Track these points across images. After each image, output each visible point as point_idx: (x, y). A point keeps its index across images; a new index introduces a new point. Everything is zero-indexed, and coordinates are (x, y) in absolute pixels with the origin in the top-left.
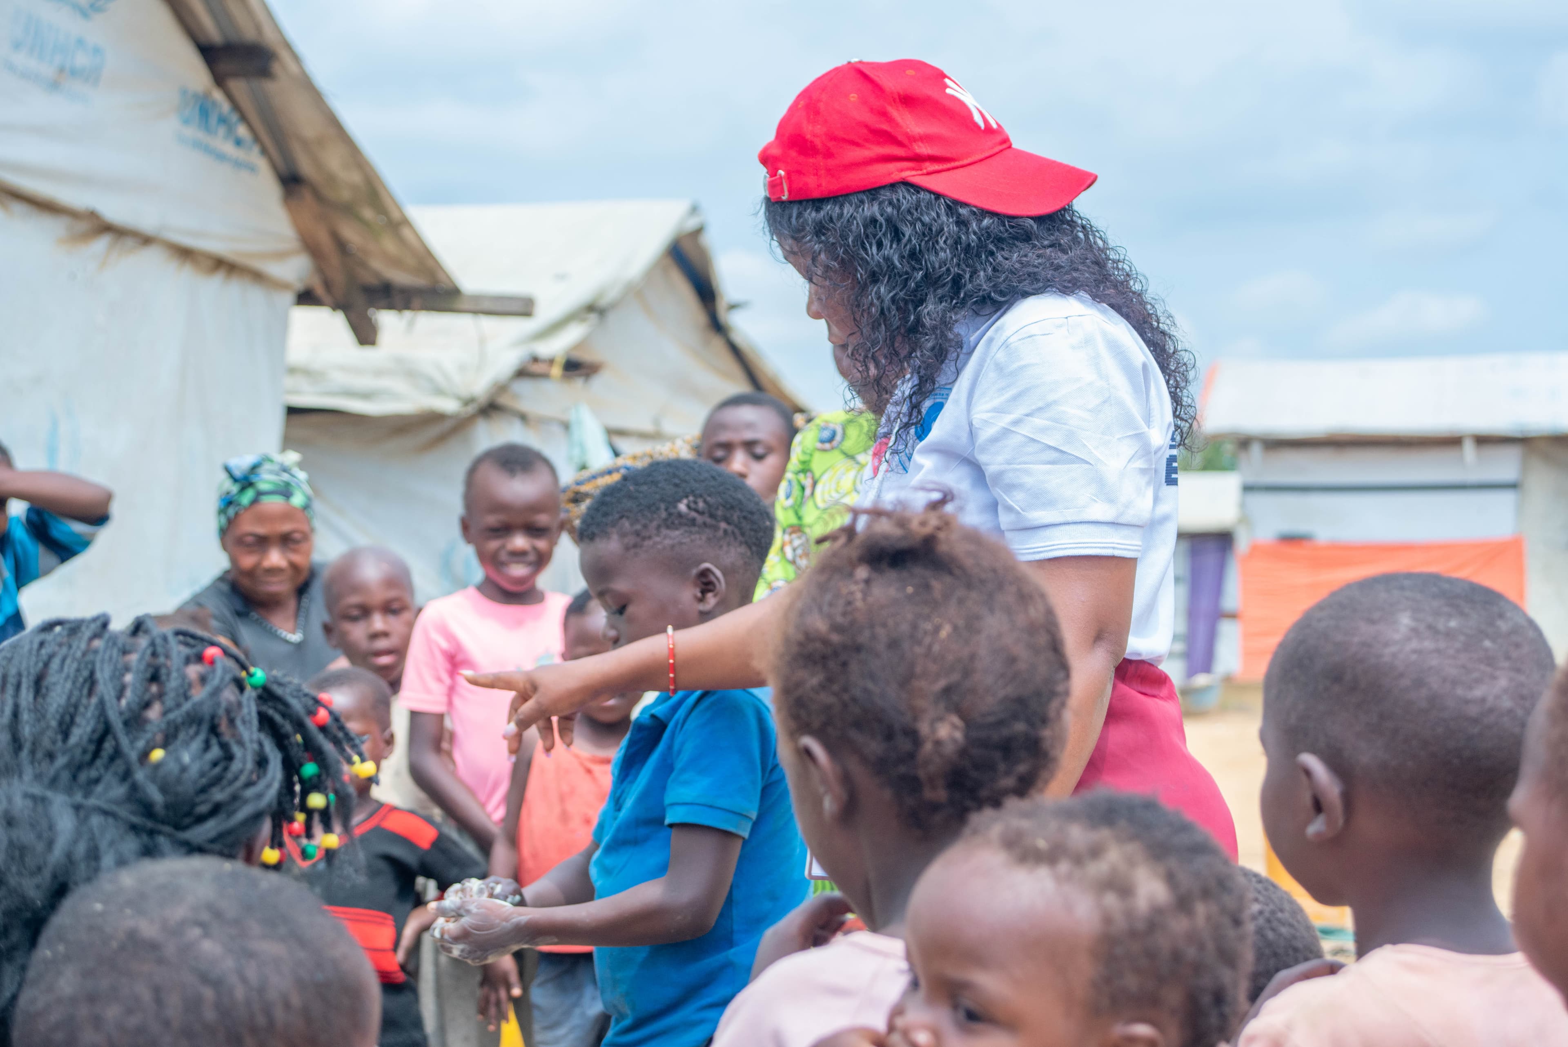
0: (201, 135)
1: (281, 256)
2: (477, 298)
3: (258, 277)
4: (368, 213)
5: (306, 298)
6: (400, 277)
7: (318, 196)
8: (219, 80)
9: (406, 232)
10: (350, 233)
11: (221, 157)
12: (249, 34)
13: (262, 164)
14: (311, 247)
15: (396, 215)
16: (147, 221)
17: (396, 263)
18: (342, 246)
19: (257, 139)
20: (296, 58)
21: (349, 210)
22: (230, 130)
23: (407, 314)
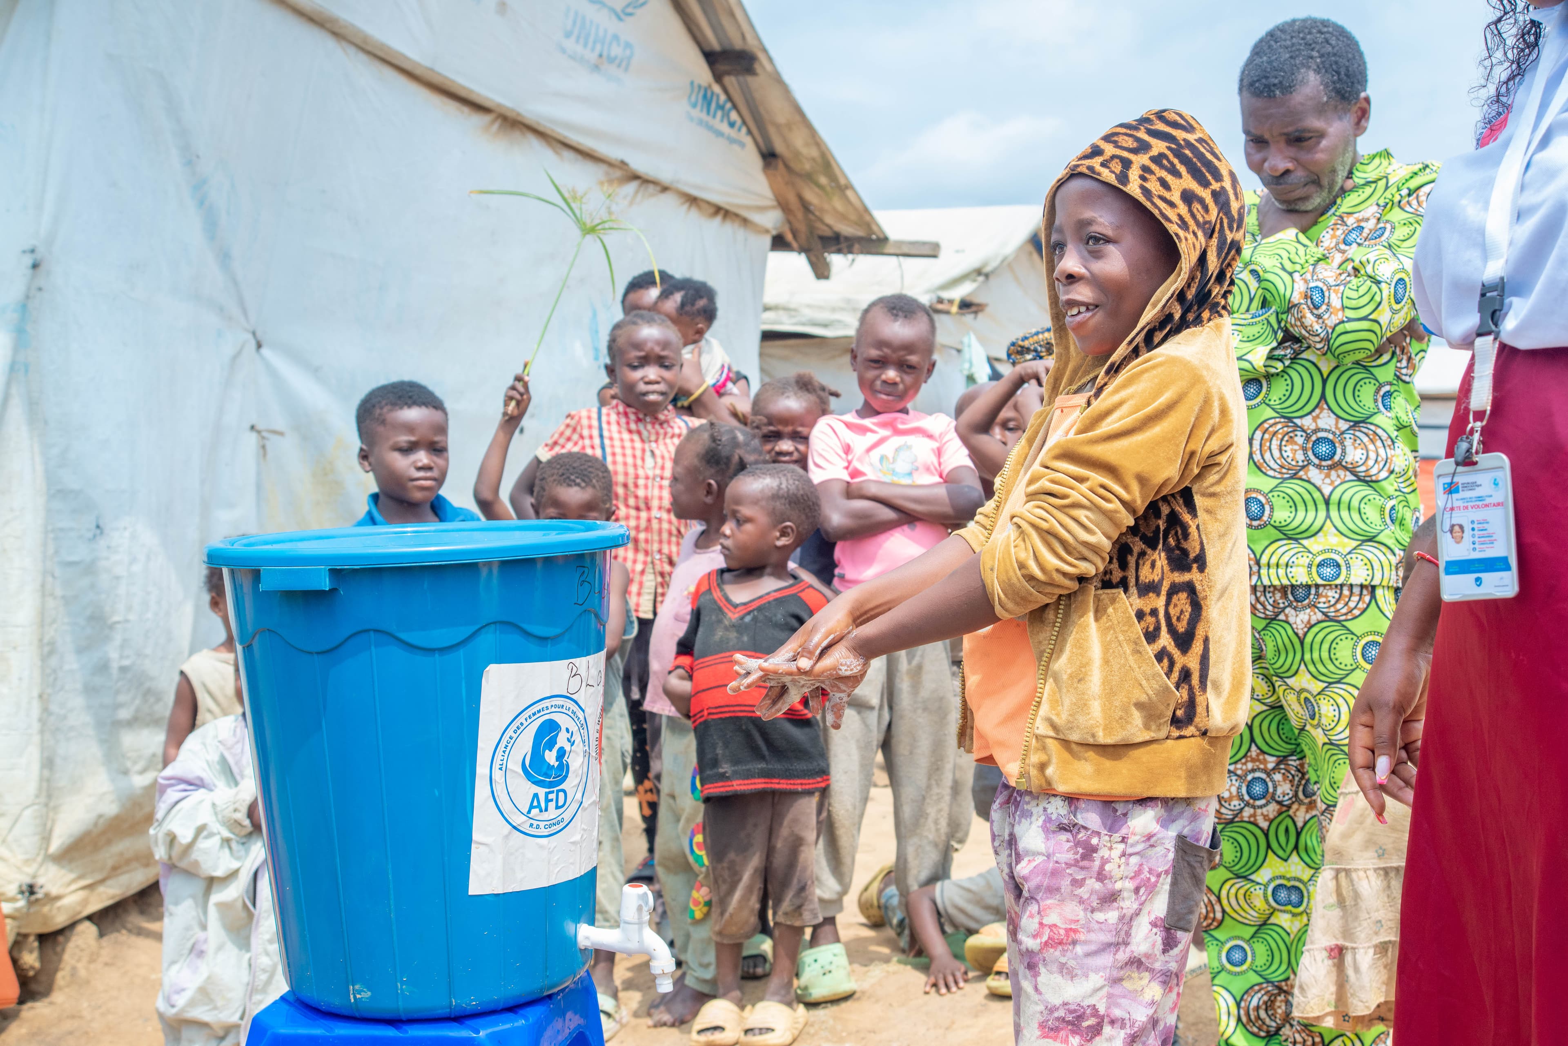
0: (703, 116)
1: (761, 209)
2: (900, 243)
3: (745, 222)
4: (823, 180)
5: (779, 243)
6: (846, 230)
7: (787, 167)
8: (718, 78)
9: (849, 193)
10: (810, 196)
11: (720, 134)
12: (738, 44)
13: (748, 140)
14: (783, 205)
15: (842, 181)
16: (664, 172)
17: (843, 217)
18: (806, 206)
19: (744, 122)
20: (770, 60)
21: (809, 177)
22: (726, 115)
23: (850, 257)
